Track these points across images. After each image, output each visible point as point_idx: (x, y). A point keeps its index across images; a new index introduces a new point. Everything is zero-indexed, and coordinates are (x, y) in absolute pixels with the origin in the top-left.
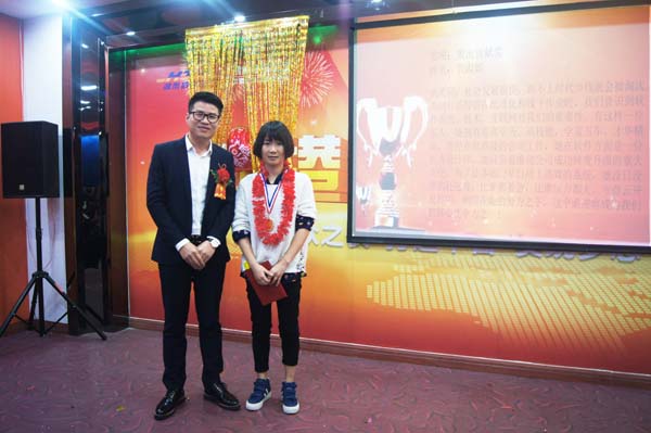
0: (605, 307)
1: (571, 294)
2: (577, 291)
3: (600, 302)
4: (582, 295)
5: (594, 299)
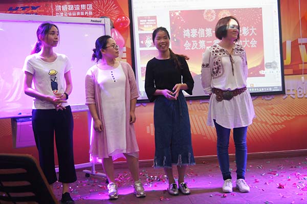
0: (262, 122)
3: (259, 120)
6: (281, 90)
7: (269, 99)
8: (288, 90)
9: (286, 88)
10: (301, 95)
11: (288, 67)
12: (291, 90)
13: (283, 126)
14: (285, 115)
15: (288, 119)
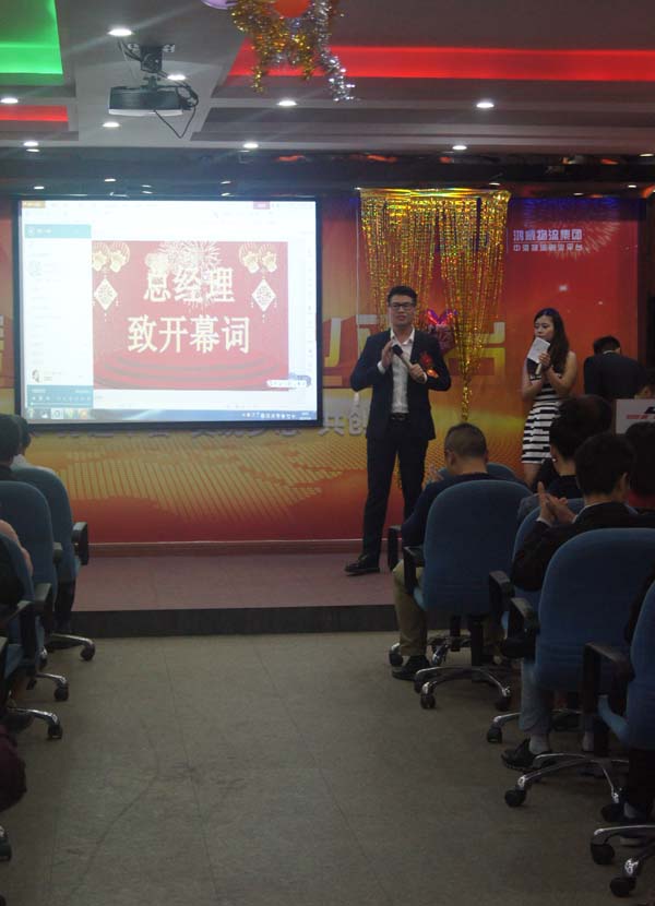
1: (242, 469)
2: (247, 466)
5: (264, 474)
6: (315, 418)
7: (289, 433)
8: (330, 419)
9: (326, 415)
10: (356, 429)
11: (332, 371)
12: (337, 419)
13: (319, 490)
14: (321, 468)
15: (328, 477)
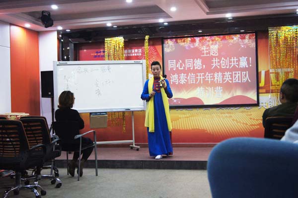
0: (243, 123)
1: (233, 120)
3: (242, 122)
4: (236, 120)
5: (240, 121)
6: (256, 103)
7: (248, 108)
8: (262, 103)
11: (262, 88)
13: (258, 127)
